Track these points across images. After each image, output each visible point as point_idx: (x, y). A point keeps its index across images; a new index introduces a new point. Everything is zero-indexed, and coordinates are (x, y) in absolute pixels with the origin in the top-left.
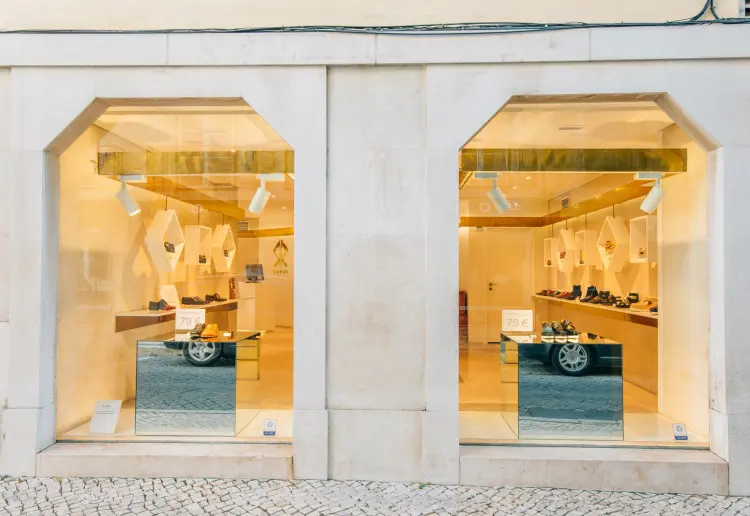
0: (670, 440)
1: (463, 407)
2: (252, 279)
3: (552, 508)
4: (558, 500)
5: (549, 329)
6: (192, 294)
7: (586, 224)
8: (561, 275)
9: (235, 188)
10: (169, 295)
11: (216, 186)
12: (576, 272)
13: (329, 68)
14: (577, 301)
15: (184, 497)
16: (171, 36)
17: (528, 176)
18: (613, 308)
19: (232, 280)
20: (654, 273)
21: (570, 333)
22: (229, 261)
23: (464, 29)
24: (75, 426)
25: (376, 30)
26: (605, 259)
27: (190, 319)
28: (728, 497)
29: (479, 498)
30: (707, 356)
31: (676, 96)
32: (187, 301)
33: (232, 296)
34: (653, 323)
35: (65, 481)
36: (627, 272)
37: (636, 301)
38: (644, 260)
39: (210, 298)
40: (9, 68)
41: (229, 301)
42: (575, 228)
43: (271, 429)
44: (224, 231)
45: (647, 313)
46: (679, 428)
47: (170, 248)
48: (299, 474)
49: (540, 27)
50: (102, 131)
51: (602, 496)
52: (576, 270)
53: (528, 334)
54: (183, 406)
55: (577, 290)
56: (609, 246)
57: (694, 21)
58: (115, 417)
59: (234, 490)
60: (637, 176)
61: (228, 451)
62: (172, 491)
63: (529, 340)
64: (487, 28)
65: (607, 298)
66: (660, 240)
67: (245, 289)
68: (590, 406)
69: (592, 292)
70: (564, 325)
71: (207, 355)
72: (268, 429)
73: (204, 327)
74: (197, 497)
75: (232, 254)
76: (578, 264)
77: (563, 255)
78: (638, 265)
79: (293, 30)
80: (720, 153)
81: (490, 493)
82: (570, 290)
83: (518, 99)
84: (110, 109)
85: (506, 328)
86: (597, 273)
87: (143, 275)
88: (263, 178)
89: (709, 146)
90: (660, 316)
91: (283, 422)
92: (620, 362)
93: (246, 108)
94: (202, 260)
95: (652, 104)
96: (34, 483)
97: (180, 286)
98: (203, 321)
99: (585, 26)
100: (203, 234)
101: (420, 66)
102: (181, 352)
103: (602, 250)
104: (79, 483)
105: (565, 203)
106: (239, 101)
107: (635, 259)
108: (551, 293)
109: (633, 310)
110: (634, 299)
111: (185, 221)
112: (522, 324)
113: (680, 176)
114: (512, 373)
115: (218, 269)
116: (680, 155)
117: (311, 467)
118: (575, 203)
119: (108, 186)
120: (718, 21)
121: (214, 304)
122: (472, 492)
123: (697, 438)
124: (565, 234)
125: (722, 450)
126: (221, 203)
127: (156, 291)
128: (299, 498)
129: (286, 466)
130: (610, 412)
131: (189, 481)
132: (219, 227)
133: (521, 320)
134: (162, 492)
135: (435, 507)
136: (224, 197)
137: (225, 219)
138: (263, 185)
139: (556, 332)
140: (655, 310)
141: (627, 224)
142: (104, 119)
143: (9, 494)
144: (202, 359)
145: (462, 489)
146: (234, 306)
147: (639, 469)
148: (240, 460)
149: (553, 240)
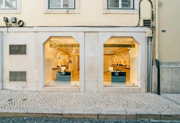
0: (132, 85)
1: (104, 81)
2: (70, 63)
3: (117, 95)
4: (117, 94)
5: (115, 70)
6: (62, 65)
7: (119, 55)
8: (115, 62)
9: (68, 50)
10: (60, 65)
11: (65, 49)
12: (117, 62)
13: (85, 32)
14: (118, 66)
15: (64, 94)
16: (61, 27)
17: (111, 48)
18: (123, 67)
19: (68, 63)
20: (129, 62)
21: (118, 70)
22: (68, 60)
23: (104, 27)
24: (47, 84)
25: (91, 27)
26: (122, 60)
27: (63, 69)
28: (140, 93)
29: (106, 94)
30: (138, 73)
31: (134, 37)
32: (62, 66)
33: (68, 65)
34: (129, 69)
35: (47, 92)
36: (125, 62)
37: (127, 66)
38: (128, 60)
39: (65, 66)
40: (38, 32)
41: (68, 66)
42: (117, 56)
43: (76, 84)
44: (67, 56)
45: (128, 68)
46: (134, 83)
47: (60, 58)
48: (80, 91)
49: (115, 27)
50: (51, 41)
51: (123, 93)
52: (117, 61)
53: (112, 70)
54: (61, 81)
55: (118, 64)
56: (123, 58)
57: (137, 27)
58: (53, 82)
59: (71, 93)
60: (128, 48)
61: (70, 87)
62: (62, 93)
63: (112, 71)
64: (108, 27)
65: (122, 65)
66: (131, 57)
67: (70, 64)
68: (120, 81)
69: (120, 64)
70: (117, 69)
71: (64, 74)
72: (75, 84)
73: (66, 70)
74: (66, 94)
75: (68, 59)
76: (118, 61)
77: (115, 59)
78: (127, 61)
79: (79, 26)
80: (140, 45)
81: (108, 93)
82: (116, 64)
83: (112, 37)
84: (52, 38)
85: (109, 70)
86: (120, 62)
87: (56, 62)
88: (74, 48)
89: (138, 44)
90: (130, 68)
91: (78, 83)
92: (126, 75)
93: (72, 38)
94: (64, 60)
95: (131, 38)
96: (42, 92)
97: (61, 64)
98: (65, 69)
99: (121, 27)
100: (64, 56)
101: (98, 32)
102: (60, 73)
103: (122, 59)
104: (49, 92)
105: (116, 52)
106: (72, 37)
107: (126, 60)
108: (114, 65)
109: (126, 67)
110: (126, 66)
111: (62, 54)
112: (111, 69)
113: (134, 48)
114: (111, 76)
115: (66, 61)
116: (134, 45)
117: (82, 89)
118: (117, 52)
119: (52, 49)
120: (140, 27)
121: (66, 66)
122: (105, 93)
123: (136, 85)
124: (116, 56)
125: (140, 86)
126: (66, 52)
127: (58, 64)
128: (81, 94)
129: (78, 89)
130: (124, 81)
131: (65, 92)
132: (66, 55)
133: (111, 68)
134: (61, 93)
135: (100, 95)
136: (67, 51)
137: (67, 54)
138: (74, 49)
139: (116, 70)
140: (130, 67)
141: (125, 55)
142: (51, 39)
143: (39, 93)
144: (63, 74)
145: (104, 92)
146: (68, 67)
147: (128, 89)
148: (72, 89)
149: (114, 57)
